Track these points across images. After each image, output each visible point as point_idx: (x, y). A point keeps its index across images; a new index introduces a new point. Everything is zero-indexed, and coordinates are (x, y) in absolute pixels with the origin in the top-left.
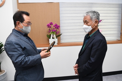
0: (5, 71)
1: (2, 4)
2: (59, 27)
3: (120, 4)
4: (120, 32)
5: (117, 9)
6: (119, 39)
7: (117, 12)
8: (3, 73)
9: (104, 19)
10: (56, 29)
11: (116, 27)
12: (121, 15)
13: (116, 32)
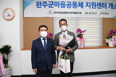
0: (10, 67)
1: (12, 18)
2: (53, 35)
3: (101, 18)
4: (102, 40)
5: (98, 22)
6: (102, 45)
7: (98, 24)
8: (9, 68)
9: (87, 30)
10: (50, 37)
11: (99, 35)
12: (102, 26)
13: (98, 40)
